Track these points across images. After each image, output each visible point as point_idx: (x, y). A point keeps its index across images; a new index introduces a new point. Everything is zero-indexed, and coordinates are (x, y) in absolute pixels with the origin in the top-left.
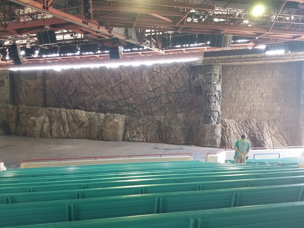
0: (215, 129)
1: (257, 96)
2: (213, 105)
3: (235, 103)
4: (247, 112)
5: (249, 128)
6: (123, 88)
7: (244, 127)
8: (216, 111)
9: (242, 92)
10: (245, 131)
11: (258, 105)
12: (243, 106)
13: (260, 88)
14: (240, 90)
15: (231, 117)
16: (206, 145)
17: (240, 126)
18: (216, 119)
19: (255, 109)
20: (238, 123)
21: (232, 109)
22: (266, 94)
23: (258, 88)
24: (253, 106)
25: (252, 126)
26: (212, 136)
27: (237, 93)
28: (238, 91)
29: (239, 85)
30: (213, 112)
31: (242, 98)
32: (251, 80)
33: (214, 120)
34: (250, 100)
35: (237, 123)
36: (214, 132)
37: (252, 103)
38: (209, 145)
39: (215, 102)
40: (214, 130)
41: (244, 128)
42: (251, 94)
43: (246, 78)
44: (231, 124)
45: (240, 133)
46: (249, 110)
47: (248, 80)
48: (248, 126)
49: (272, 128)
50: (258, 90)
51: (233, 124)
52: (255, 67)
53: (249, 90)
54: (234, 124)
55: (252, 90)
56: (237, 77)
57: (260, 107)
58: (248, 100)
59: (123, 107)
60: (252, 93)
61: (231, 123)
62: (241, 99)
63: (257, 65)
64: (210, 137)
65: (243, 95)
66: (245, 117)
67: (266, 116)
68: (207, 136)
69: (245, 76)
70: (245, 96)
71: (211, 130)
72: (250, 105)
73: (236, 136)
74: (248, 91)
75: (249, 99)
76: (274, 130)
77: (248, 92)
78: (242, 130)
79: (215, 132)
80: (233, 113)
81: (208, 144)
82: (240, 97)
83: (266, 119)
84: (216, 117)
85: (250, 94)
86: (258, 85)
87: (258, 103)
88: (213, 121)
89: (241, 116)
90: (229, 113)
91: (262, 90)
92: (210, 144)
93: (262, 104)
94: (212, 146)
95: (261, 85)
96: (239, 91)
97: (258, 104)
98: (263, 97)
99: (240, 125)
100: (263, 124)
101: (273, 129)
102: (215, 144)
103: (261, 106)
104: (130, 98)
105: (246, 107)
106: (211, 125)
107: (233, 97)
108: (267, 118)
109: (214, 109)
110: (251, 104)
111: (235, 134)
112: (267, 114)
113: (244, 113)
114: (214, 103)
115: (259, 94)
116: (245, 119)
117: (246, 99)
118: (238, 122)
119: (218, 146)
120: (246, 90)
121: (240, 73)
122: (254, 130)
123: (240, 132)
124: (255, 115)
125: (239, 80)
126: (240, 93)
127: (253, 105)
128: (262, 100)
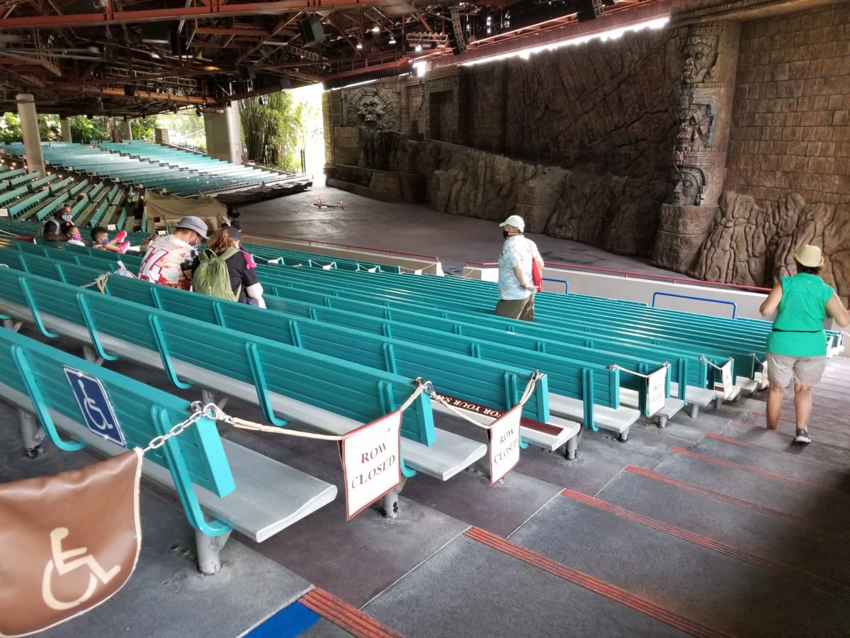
0: (681, 220)
1: (819, 120)
2: (686, 148)
3: (761, 142)
4: (786, 173)
5: (777, 225)
6: (624, 97)
7: (768, 221)
8: (692, 168)
9: (780, 108)
10: (766, 232)
11: (816, 151)
12: (778, 151)
13: (832, 91)
14: (778, 100)
15: (746, 188)
16: (659, 261)
17: (759, 218)
18: (693, 191)
19: (808, 163)
20: (761, 205)
21: (751, 163)
22: (844, 112)
23: (824, 93)
24: (804, 153)
25: (785, 217)
26: (672, 240)
27: (769, 111)
28: (772, 102)
29: (777, 82)
30: (684, 170)
31: (780, 126)
32: (808, 62)
33: (684, 192)
34: (800, 131)
35: (756, 207)
36: (678, 227)
37: (803, 144)
38: (666, 264)
39: (693, 139)
40: (677, 222)
41: (767, 225)
42: (803, 112)
43: (796, 57)
44: (739, 209)
45: (749, 238)
46: (792, 166)
47: (800, 63)
48: (778, 219)
49: (836, 232)
50: (823, 98)
51: (746, 208)
52: (826, 14)
53: (800, 100)
54: (749, 209)
55: (806, 101)
56: (774, 55)
57: (821, 159)
58: (794, 133)
59: (621, 146)
60: (806, 109)
61: (741, 204)
62: (777, 131)
63: (833, 7)
64: (669, 240)
65: (782, 116)
66: (779, 190)
67: (835, 189)
68: (664, 237)
69: (793, 50)
70: (788, 118)
71: (672, 220)
72: (795, 148)
73: (734, 245)
74: (795, 103)
75: (796, 128)
76: (839, 239)
77: (795, 108)
78: (760, 229)
79: (680, 228)
80: (752, 175)
81: (664, 260)
82: (776, 122)
83: (832, 197)
84: (692, 185)
85: (800, 114)
86: (826, 80)
87: (816, 143)
88: (682, 197)
89: (770, 185)
90: (745, 174)
91: (835, 97)
92: (667, 260)
93: (828, 148)
94: (669, 266)
95: (833, 79)
96: (775, 104)
97: (818, 147)
98: (834, 124)
99: (762, 212)
100: (812, 215)
101: (840, 233)
102: (677, 262)
103: (824, 153)
104: (637, 124)
105: (785, 157)
106: (674, 207)
107: (759, 122)
108: (835, 196)
109: (686, 162)
110: (799, 146)
111: (734, 237)
112: (837, 182)
113: (779, 174)
114: (690, 144)
115: (823, 113)
116: (778, 196)
117: (788, 131)
118: (760, 202)
119: (683, 268)
120: (792, 100)
121: (782, 43)
122: (784, 231)
123: (751, 234)
124: (805, 184)
125: (777, 68)
126: (776, 111)
127: (804, 149)
128: (829, 133)
